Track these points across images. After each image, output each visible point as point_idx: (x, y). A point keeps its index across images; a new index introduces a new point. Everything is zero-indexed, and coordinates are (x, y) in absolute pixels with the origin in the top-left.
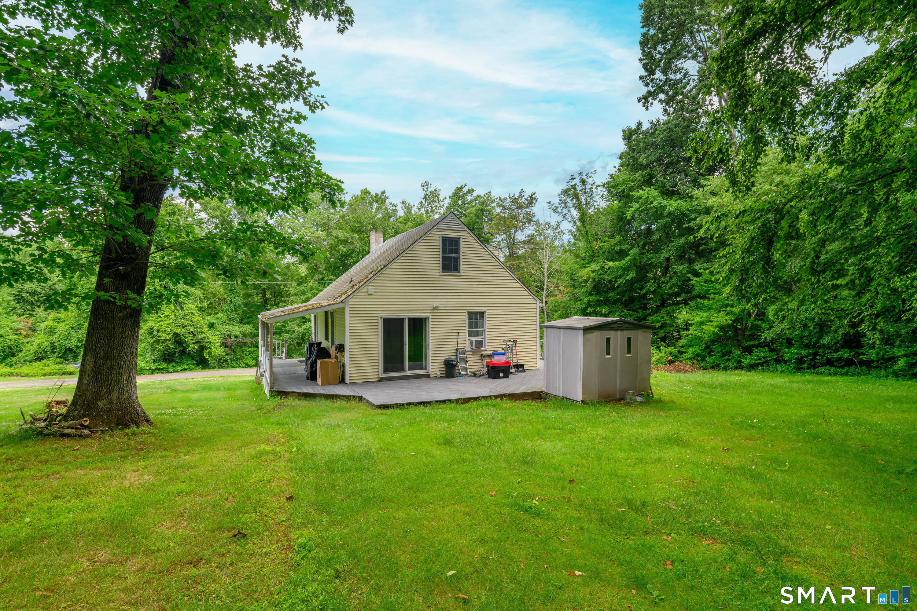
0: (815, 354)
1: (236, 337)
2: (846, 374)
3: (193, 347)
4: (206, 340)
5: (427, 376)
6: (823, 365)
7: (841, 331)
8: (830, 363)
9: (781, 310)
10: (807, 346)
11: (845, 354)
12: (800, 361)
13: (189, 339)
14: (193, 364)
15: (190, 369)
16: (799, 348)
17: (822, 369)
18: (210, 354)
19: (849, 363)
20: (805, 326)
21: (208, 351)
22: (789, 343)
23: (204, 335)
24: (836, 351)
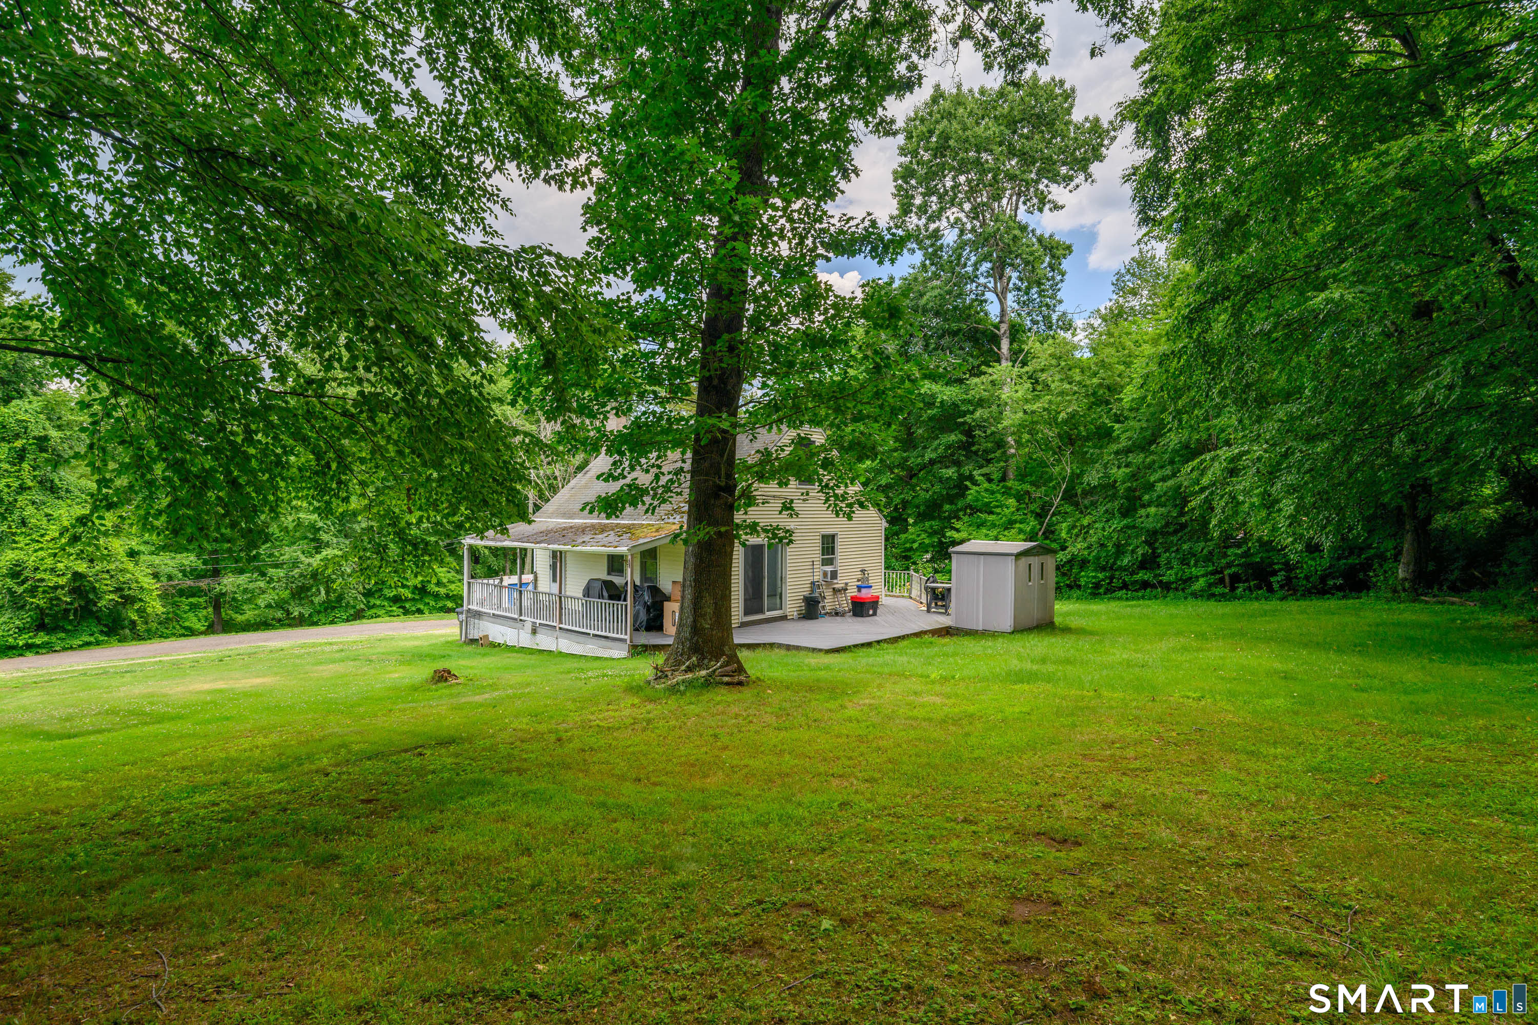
0: (1112, 578)
1: (170, 578)
2: (1143, 597)
3: (108, 599)
4: (134, 585)
5: (784, 618)
6: (1121, 589)
7: (1140, 551)
8: (1125, 586)
9: (1074, 527)
10: (1103, 569)
11: (1142, 575)
12: (1097, 586)
13: (106, 585)
14: (102, 632)
15: (98, 643)
16: (1095, 570)
17: (1119, 594)
18: (141, 612)
19: (1145, 585)
20: (1102, 545)
21: (136, 607)
22: (1084, 563)
23: (129, 576)
24: (1133, 573)
